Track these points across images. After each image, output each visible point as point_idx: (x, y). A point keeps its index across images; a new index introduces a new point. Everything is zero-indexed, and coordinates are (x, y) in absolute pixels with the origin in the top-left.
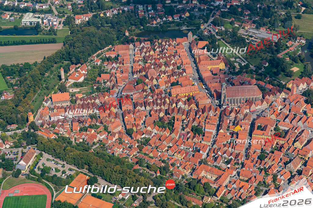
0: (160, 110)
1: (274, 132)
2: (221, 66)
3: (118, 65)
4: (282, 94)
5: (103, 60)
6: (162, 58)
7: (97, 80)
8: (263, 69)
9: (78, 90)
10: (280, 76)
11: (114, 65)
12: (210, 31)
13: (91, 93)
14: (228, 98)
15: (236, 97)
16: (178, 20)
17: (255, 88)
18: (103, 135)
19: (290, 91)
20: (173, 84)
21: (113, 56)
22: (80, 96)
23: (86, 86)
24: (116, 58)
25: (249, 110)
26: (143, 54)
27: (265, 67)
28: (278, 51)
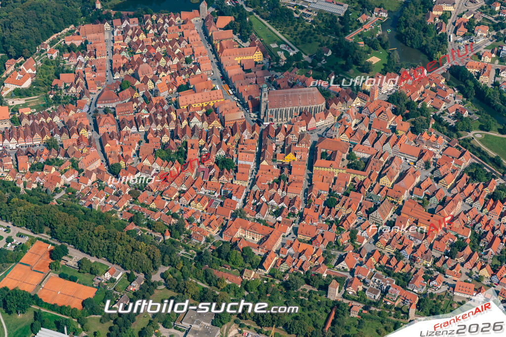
0: (163, 132)
1: (346, 162)
2: (257, 57)
3: (87, 58)
4: (356, 100)
5: (62, 50)
6: (160, 45)
7: (53, 84)
8: (324, 60)
9: (22, 101)
10: (351, 71)
11: (80, 58)
13: (46, 106)
14: (272, 109)
15: (285, 107)
17: (314, 92)
18: (70, 176)
19: (369, 95)
20: (180, 89)
21: (78, 43)
22: (27, 112)
23: (35, 95)
24: (84, 47)
25: (306, 127)
26: (128, 39)
27: (326, 57)
28: (346, 32)
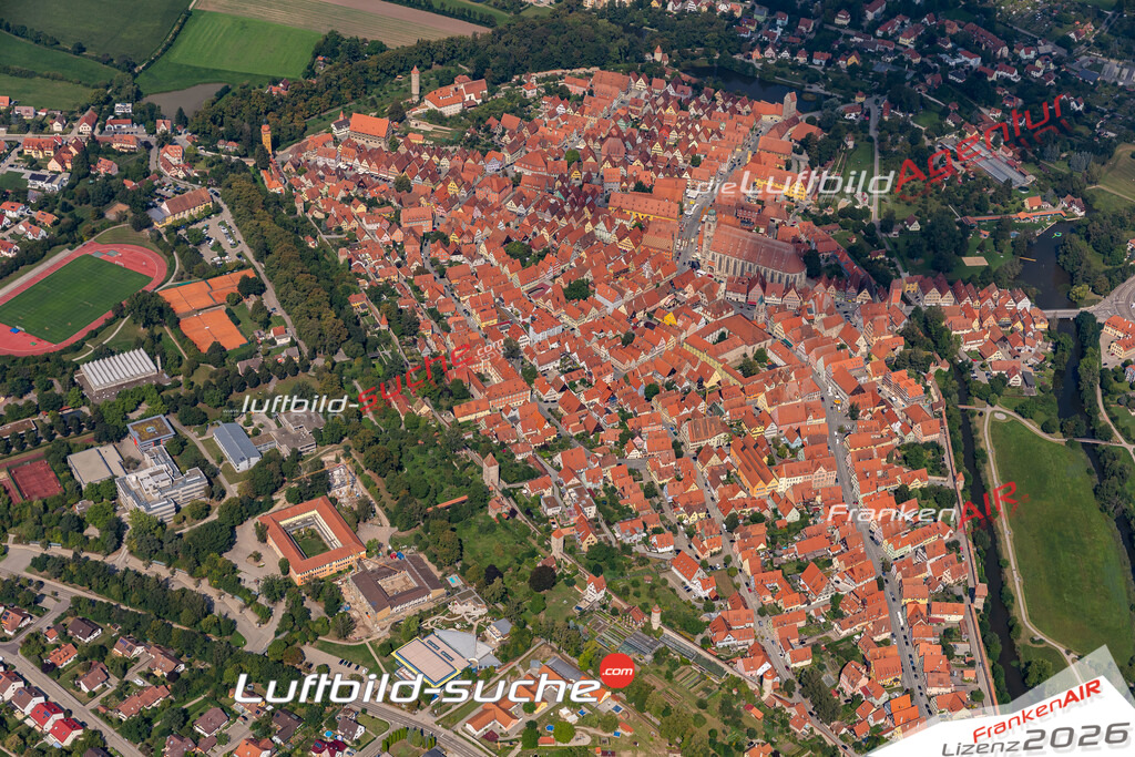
3: (570, 111)
4: (863, 294)
5: (550, 92)
7: (487, 123)
8: (896, 233)
9: (429, 128)
10: (920, 261)
12: (868, 114)
13: (449, 143)
14: (715, 254)
15: (734, 257)
16: (819, 69)
17: (786, 251)
21: (578, 91)
22: (417, 140)
23: (451, 126)
25: (745, 297)
27: (904, 230)
